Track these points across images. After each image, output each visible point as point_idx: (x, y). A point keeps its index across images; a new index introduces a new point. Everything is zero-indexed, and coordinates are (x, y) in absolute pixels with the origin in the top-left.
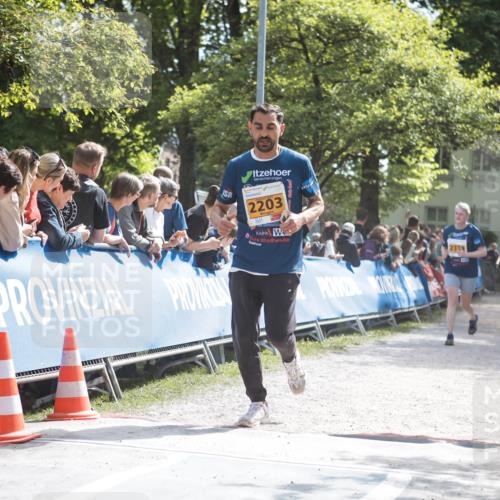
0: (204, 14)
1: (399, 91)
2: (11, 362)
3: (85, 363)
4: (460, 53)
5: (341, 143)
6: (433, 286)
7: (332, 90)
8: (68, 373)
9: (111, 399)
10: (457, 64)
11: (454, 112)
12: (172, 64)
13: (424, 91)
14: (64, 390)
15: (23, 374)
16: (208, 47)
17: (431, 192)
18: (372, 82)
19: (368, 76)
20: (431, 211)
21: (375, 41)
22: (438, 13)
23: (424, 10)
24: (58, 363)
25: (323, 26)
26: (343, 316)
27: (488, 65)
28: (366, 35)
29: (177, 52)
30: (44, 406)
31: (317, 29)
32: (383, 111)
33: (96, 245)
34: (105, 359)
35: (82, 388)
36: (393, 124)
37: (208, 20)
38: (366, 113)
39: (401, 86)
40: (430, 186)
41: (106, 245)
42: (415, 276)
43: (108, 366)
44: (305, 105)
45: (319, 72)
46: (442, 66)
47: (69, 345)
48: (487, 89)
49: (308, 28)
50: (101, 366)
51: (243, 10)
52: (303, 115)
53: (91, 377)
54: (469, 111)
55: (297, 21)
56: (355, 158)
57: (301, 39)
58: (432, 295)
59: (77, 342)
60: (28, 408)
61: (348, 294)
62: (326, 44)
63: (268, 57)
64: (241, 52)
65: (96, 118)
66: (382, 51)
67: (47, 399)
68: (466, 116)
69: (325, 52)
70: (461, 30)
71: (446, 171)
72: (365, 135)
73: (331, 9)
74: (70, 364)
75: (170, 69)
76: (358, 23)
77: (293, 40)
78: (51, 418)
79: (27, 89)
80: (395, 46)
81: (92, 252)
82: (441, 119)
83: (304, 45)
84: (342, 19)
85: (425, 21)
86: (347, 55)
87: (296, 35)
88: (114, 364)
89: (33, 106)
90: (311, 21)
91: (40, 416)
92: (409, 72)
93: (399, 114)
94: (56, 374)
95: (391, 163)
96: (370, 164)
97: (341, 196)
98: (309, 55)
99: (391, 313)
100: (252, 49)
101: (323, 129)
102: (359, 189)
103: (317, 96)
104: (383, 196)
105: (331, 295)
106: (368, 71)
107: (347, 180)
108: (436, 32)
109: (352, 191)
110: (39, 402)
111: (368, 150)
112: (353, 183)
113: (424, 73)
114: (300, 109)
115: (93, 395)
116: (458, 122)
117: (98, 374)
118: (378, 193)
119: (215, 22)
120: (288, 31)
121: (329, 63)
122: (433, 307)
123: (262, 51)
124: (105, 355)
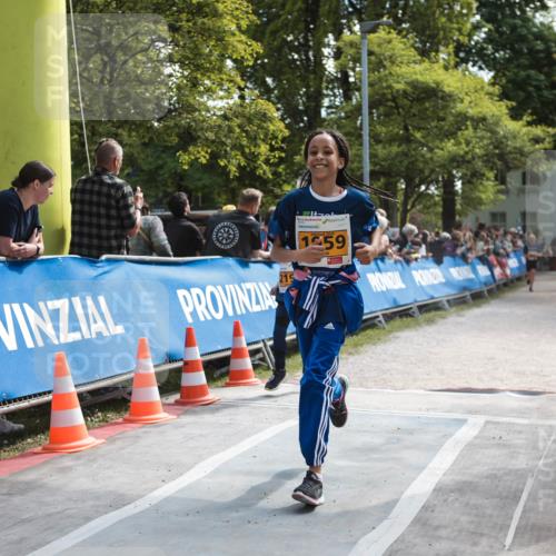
0: (324, 85)
1: (466, 132)
2: (196, 348)
3: (248, 344)
4: (509, 103)
5: (427, 172)
6: (497, 271)
7: (418, 135)
8: (238, 353)
10: (507, 111)
11: (507, 146)
12: (303, 121)
13: (484, 132)
14: (235, 365)
15: (206, 354)
16: (328, 107)
17: (494, 202)
18: (446, 128)
19: (443, 123)
20: (494, 216)
21: (448, 98)
22: (492, 74)
23: (482, 72)
24: (230, 346)
25: (409, 89)
26: (433, 298)
27: (530, 111)
28: (440, 94)
29: (305, 112)
30: (222, 376)
31: (405, 92)
32: (455, 148)
33: (253, 259)
34: (263, 341)
35: (248, 363)
36: (463, 157)
37: (327, 88)
38: (442, 149)
39: (467, 129)
40: (492, 197)
41: (260, 259)
42: (484, 264)
43: (265, 345)
44: (399, 146)
45: (408, 122)
46: (497, 113)
47: (237, 333)
48: (530, 128)
49: (398, 91)
50: (261, 345)
51: (352, 80)
52: (397, 154)
53: (253, 353)
54: (518, 145)
55: (390, 87)
56: (437, 182)
57: (394, 99)
58: (496, 277)
59: (242, 329)
60: (210, 378)
61: (436, 282)
62: (412, 102)
63: (371, 113)
64: (351, 112)
66: (452, 105)
67: (224, 370)
68: (515, 148)
69: (411, 107)
70: (510, 85)
71: (503, 187)
72: (443, 166)
73: (414, 77)
74: (238, 346)
75: (302, 125)
76: (434, 85)
77: (388, 100)
78: (228, 385)
79: (200, 149)
80: (462, 101)
81: (251, 265)
82: (497, 151)
83: (396, 103)
84: (423, 83)
85: (483, 81)
86: (427, 109)
87: (390, 97)
88: (269, 343)
89: (204, 161)
90: (400, 86)
91: (219, 383)
92: (472, 119)
93: (467, 149)
94: (229, 353)
95: (463, 184)
96: (448, 186)
97: (428, 208)
98: (401, 110)
99: (467, 293)
100: (358, 109)
101: (412, 163)
102: (441, 203)
103: (408, 139)
104: (458, 207)
105: (423, 284)
106: (443, 119)
107: (432, 196)
108: (491, 89)
109: (435, 204)
110: (218, 372)
111: (446, 176)
112: (437, 199)
113: (484, 119)
114: (395, 149)
115: (255, 367)
116: (510, 153)
117: (258, 351)
118: (455, 205)
119: (332, 90)
120: (384, 94)
121: (414, 115)
122: (498, 287)
123: (365, 110)
124: (263, 337)
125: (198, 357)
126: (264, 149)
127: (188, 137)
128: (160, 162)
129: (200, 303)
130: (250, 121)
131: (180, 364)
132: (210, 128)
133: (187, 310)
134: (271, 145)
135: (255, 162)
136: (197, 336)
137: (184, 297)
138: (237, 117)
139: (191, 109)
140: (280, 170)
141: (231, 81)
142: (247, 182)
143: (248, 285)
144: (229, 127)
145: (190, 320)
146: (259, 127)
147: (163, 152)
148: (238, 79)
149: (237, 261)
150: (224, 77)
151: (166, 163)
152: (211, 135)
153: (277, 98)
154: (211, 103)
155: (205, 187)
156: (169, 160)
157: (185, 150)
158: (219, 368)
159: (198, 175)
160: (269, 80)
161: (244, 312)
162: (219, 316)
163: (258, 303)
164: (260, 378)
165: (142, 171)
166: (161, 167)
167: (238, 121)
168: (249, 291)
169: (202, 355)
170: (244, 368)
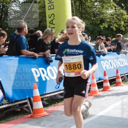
2: (107, 76)
3: (120, 75)
8: (118, 77)
9: (126, 81)
14: (117, 80)
15: (109, 78)
24: (116, 76)
30: (114, 83)
33: (121, 52)
34: (124, 74)
35: (120, 80)
43: (125, 75)
47: (117, 72)
50: (124, 75)
59: (119, 71)
60: (111, 84)
65: (119, 28)
67: (114, 82)
78: (115, 86)
81: (120, 54)
88: (126, 75)
89: (107, 27)
91: (113, 85)
94: (115, 77)
110: (113, 83)
115: (123, 81)
117: (123, 77)
124: (124, 73)
125: (107, 79)
126: (123, 23)
127: (102, 21)
128: (94, 28)
129: (107, 64)
130: (118, 15)
131: (103, 81)
132: (108, 18)
133: (104, 67)
134: (124, 22)
135: (121, 26)
136: (107, 73)
137: (103, 63)
138: (115, 15)
139: (103, 13)
140: (127, 28)
141: (113, 5)
142: (118, 32)
143: (120, 59)
144: (113, 17)
145: (105, 69)
146: (121, 17)
147: (95, 25)
148: (115, 5)
149: (117, 53)
150: (111, 4)
151: (96, 28)
152: (108, 20)
153: (125, 9)
154: (108, 12)
155: (106, 34)
156: (96, 27)
157: (102, 25)
158: (113, 82)
159: (104, 31)
160: (123, 4)
161: (119, 66)
162: (112, 68)
163: (122, 64)
164: (124, 84)
165: (90, 31)
166: (95, 29)
167: (116, 16)
168: (120, 61)
169: (108, 78)
170: (119, 81)
